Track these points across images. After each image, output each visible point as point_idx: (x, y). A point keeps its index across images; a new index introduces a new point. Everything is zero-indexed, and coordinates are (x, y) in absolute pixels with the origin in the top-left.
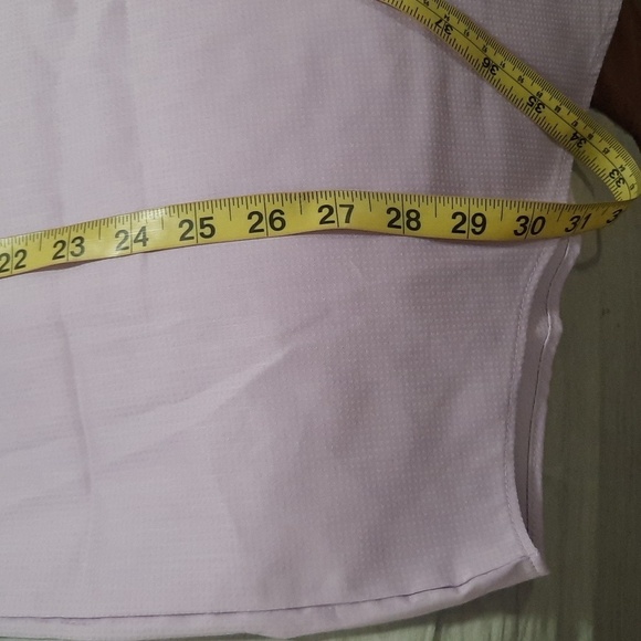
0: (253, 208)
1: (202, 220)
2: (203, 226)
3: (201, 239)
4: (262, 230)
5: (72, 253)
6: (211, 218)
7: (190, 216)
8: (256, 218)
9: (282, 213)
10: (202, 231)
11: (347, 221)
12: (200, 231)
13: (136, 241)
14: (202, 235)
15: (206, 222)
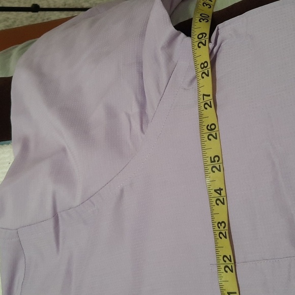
0: (206, 139)
1: (211, 162)
2: (214, 161)
3: (220, 161)
4: (216, 133)
5: (224, 228)
6: (211, 157)
7: (210, 167)
8: (210, 137)
9: (208, 125)
10: (216, 161)
11: (209, 96)
12: (216, 162)
13: (220, 194)
14: (218, 161)
15: (213, 160)
